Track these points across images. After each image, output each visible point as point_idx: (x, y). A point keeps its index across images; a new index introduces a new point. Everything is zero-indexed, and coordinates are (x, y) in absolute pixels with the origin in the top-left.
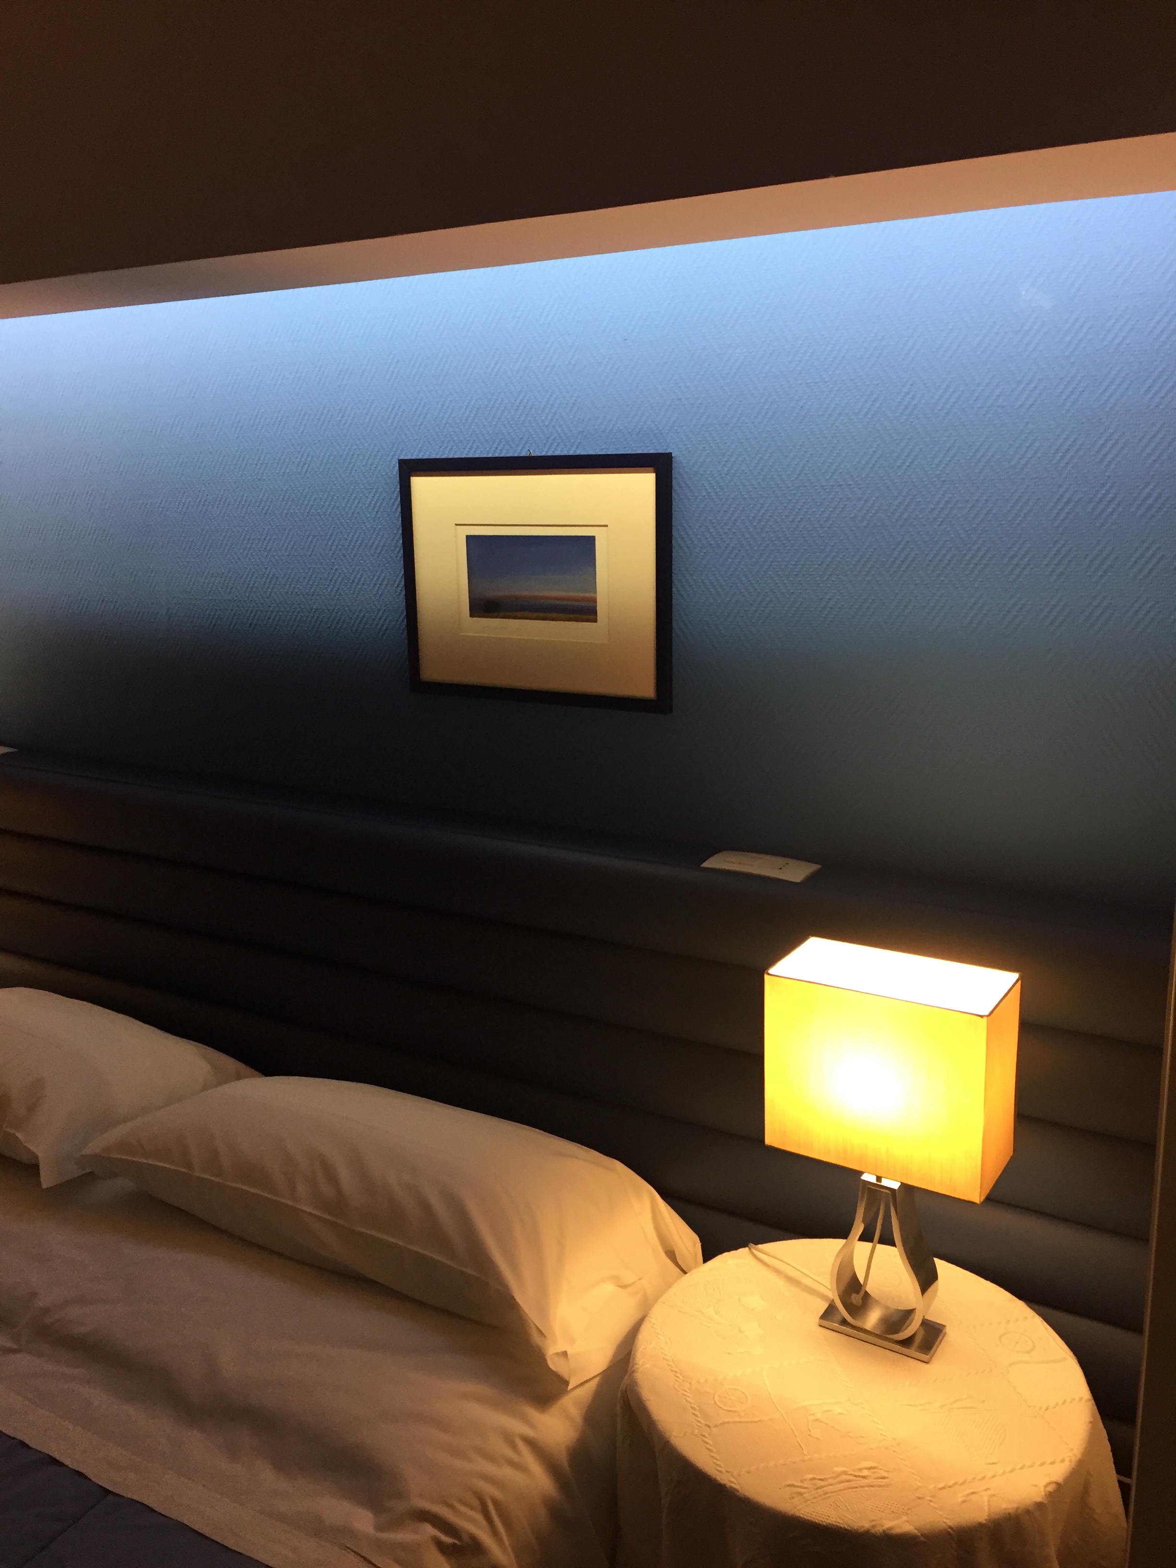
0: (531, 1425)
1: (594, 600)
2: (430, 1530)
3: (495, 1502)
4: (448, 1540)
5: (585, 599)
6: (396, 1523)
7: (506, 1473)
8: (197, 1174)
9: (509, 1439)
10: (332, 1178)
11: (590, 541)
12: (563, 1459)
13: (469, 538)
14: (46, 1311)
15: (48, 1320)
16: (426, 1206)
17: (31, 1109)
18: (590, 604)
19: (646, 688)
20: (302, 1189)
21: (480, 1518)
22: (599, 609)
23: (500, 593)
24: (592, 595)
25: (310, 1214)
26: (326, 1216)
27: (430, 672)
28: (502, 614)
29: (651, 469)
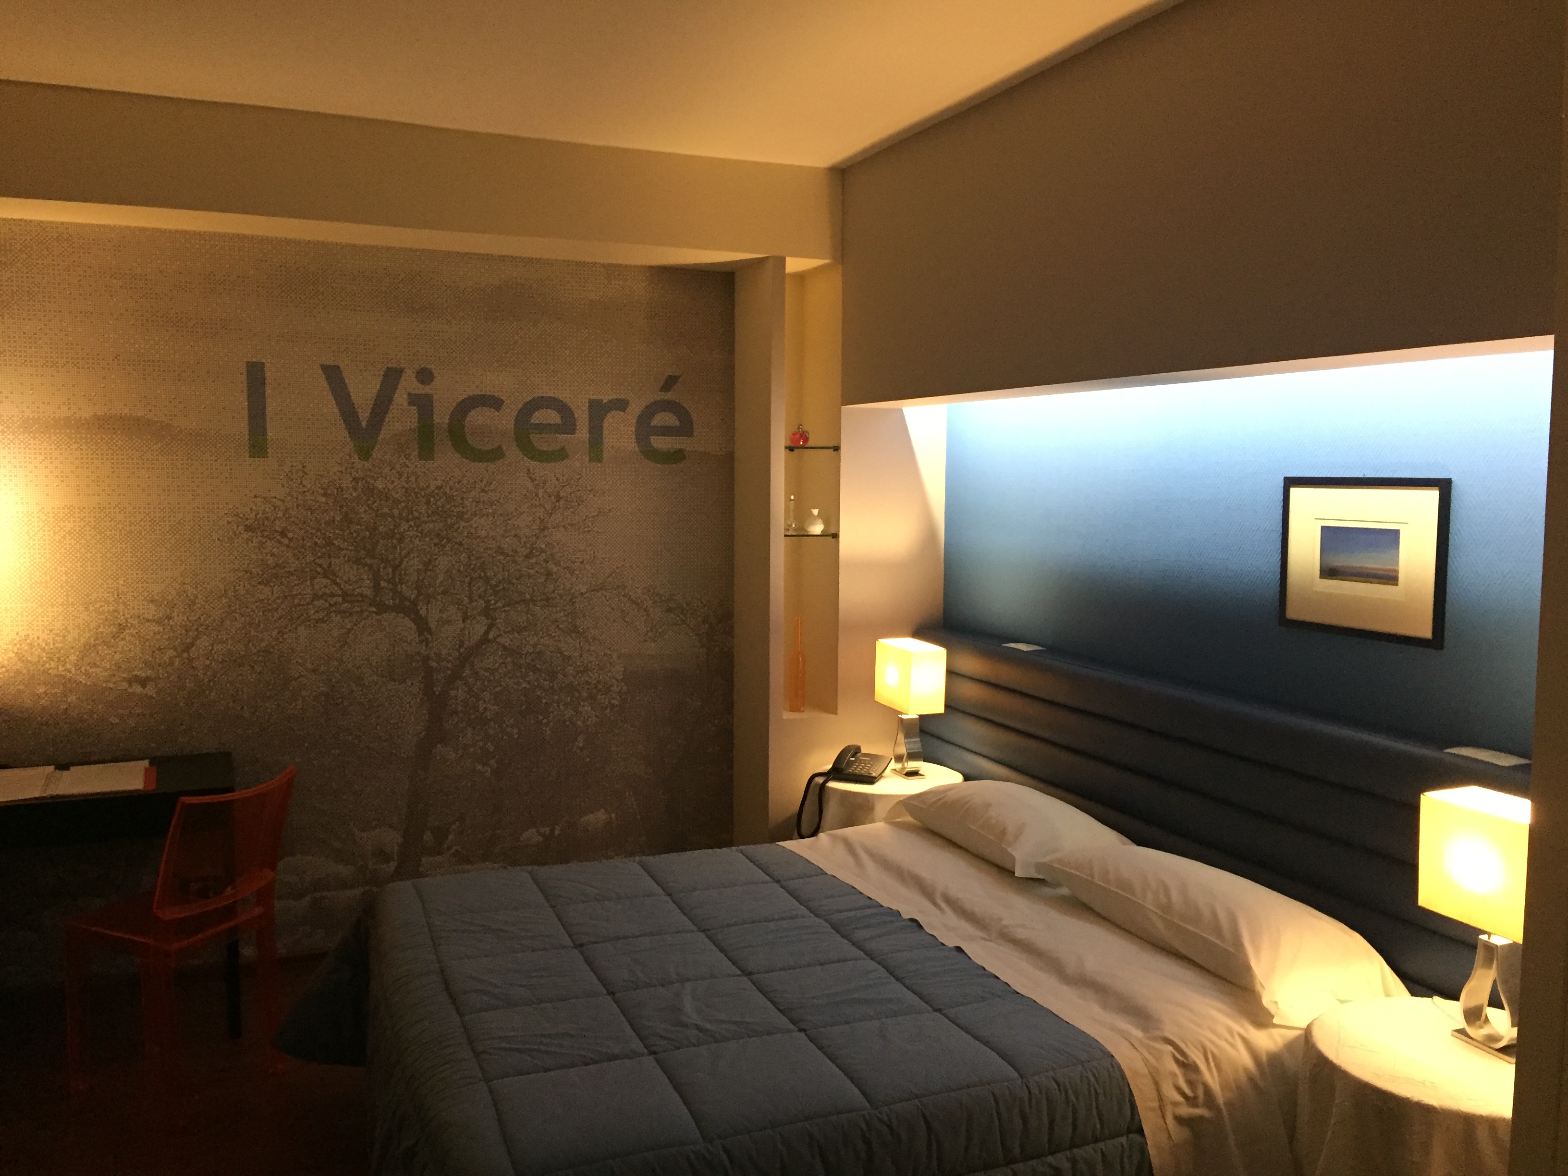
0: (1246, 1030)
1: (1397, 571)
2: (1170, 1048)
3: (1212, 1053)
4: (1180, 1058)
5: (1389, 570)
6: (1154, 1039)
7: (1224, 1044)
8: (1096, 881)
9: (1231, 1032)
10: (1167, 891)
11: (1396, 533)
12: (1264, 1058)
13: (1323, 528)
14: (1006, 926)
15: (1005, 931)
16: (1215, 915)
17: (1016, 837)
18: (1394, 574)
19: (1427, 632)
20: (1150, 896)
21: (1202, 1057)
22: (1400, 576)
23: (1340, 564)
24: (1395, 568)
25: (1150, 909)
26: (1158, 911)
27: (1292, 613)
28: (1340, 577)
29: (1437, 488)
